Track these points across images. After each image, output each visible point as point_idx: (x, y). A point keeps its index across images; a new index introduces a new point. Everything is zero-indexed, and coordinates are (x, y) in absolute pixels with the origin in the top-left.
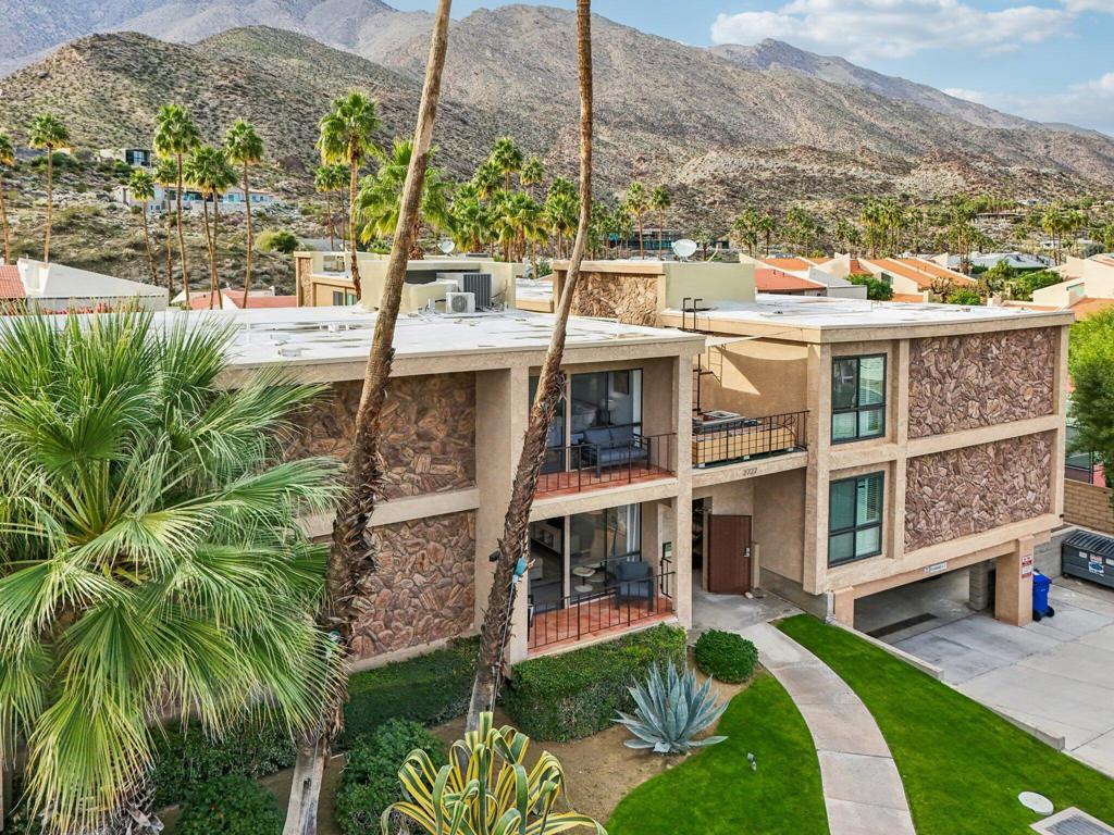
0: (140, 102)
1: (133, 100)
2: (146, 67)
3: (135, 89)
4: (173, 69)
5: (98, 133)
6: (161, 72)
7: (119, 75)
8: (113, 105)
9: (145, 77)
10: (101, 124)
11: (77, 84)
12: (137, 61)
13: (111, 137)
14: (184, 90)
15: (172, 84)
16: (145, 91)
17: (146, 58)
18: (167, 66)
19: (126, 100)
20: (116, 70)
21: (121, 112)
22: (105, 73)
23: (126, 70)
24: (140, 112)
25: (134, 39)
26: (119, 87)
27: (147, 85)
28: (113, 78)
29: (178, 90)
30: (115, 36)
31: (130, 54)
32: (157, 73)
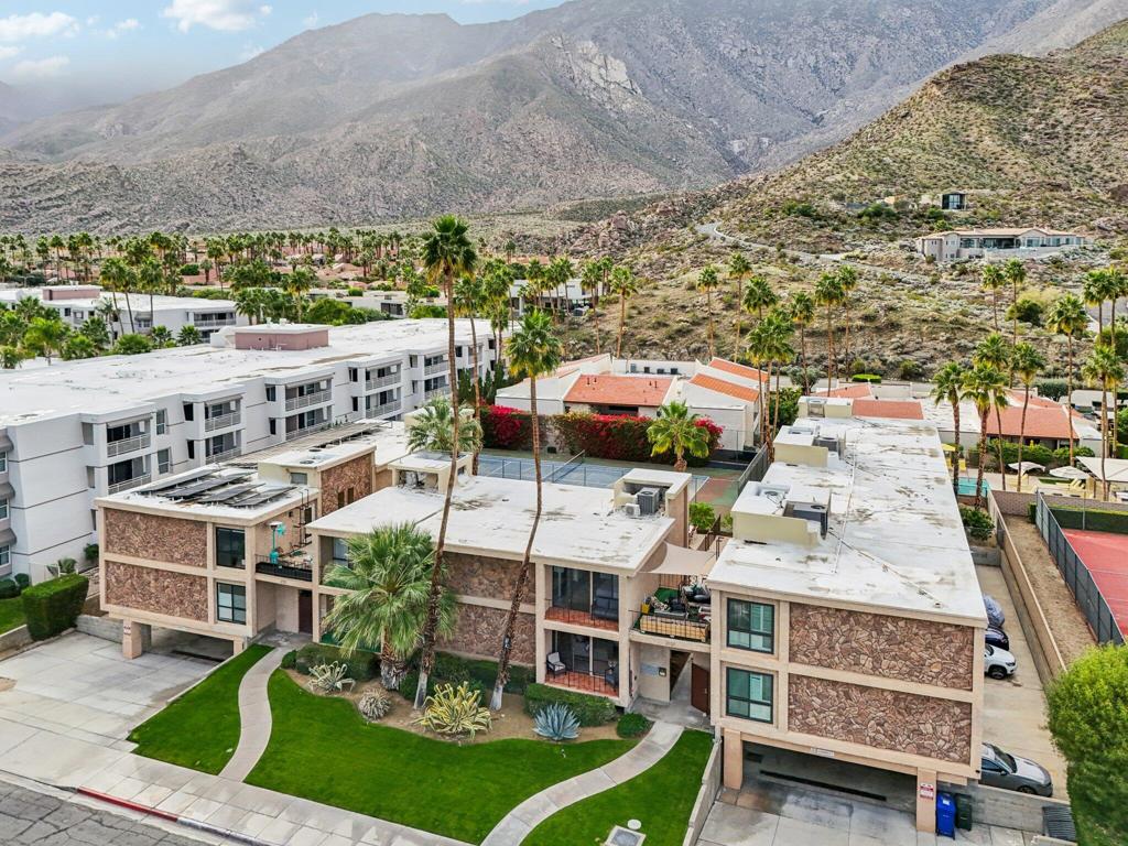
0: (989, 129)
1: (982, 128)
2: (1001, 92)
3: (986, 117)
4: (1030, 89)
5: (938, 170)
6: (1017, 94)
7: (973, 105)
8: (961, 138)
9: (999, 102)
10: (943, 160)
11: (933, 120)
12: (993, 87)
13: (950, 173)
14: (1037, 110)
15: (1026, 105)
16: (996, 117)
17: (1002, 82)
18: (1024, 85)
19: (976, 130)
20: (971, 99)
21: (969, 143)
22: (960, 104)
23: (980, 99)
24: (987, 140)
25: (996, 63)
26: (971, 117)
27: (1000, 110)
28: (967, 107)
29: (1031, 111)
30: (975, 64)
31: (986, 80)
32: (1011, 95)
